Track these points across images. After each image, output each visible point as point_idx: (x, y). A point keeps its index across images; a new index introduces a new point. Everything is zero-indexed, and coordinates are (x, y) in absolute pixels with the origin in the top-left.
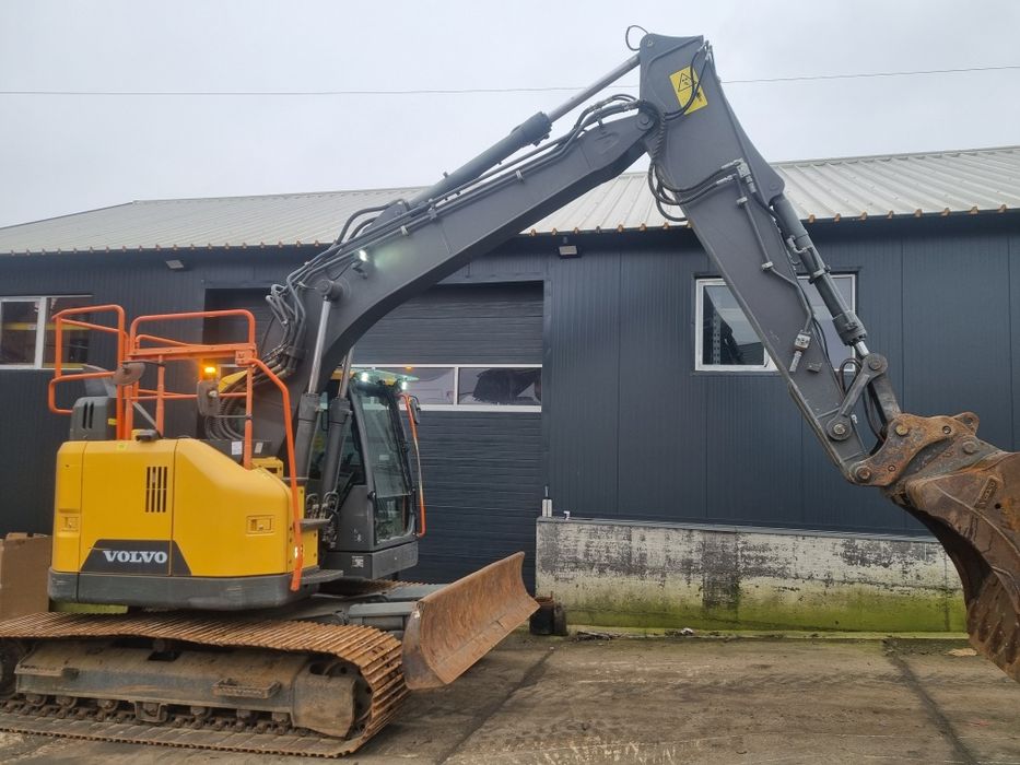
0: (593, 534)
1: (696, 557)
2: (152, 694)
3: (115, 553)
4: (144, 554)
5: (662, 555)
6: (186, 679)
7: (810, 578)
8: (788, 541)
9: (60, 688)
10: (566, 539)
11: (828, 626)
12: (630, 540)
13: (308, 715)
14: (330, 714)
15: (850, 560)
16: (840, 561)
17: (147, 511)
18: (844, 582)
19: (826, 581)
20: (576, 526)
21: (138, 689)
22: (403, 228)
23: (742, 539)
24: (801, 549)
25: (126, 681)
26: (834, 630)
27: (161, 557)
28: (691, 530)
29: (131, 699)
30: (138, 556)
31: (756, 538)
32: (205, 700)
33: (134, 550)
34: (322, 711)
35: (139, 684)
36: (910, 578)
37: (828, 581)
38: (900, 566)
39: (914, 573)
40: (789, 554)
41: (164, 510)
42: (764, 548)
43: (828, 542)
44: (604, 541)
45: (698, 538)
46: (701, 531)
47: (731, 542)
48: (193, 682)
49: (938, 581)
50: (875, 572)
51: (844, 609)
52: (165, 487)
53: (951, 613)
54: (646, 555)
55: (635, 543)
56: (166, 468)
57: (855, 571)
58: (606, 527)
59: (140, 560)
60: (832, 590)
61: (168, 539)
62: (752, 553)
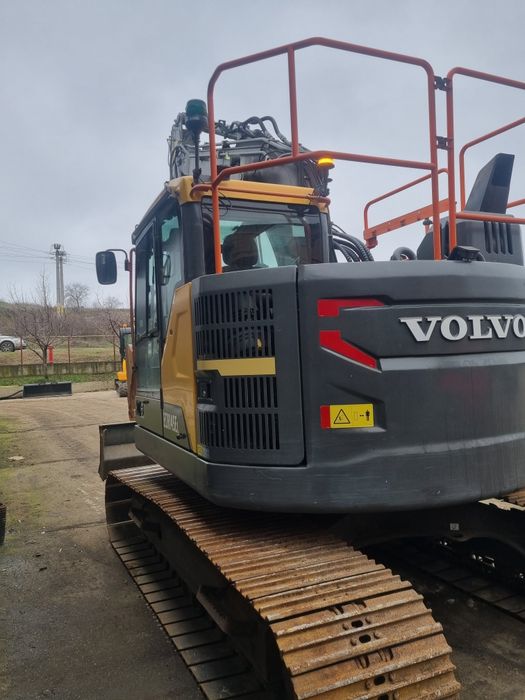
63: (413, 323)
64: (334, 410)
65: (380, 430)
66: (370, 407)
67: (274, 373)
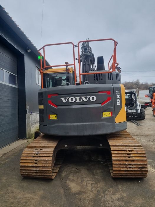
63: (63, 99)
64: (50, 115)
65: (57, 120)
66: (56, 115)
67: (43, 108)
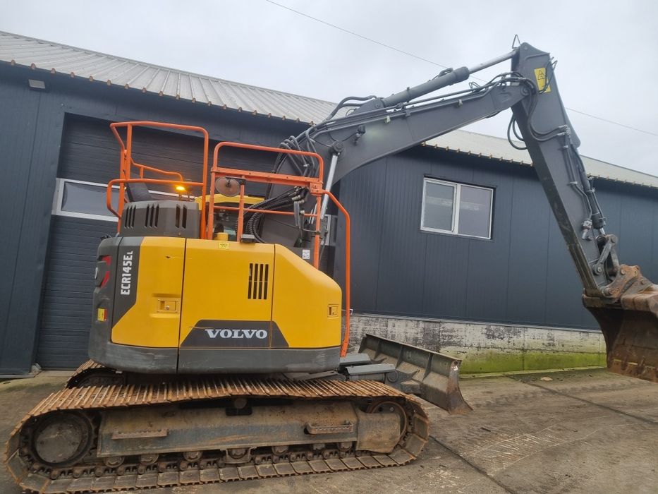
0: (367, 323)
1: (420, 336)
2: (242, 441)
3: (218, 331)
4: (246, 332)
5: (403, 335)
6: (273, 426)
7: (471, 346)
8: (463, 326)
9: (147, 448)
10: (351, 326)
11: (477, 371)
12: (387, 326)
13: (370, 441)
14: (385, 439)
15: (488, 336)
16: (484, 337)
17: (249, 297)
18: (485, 348)
19: (477, 348)
20: (358, 318)
21: (229, 439)
22: (388, 117)
23: (443, 326)
24: (468, 331)
25: (217, 434)
26: (479, 373)
27: (262, 334)
28: (418, 321)
29: (223, 448)
30: (240, 334)
31: (449, 325)
32: (290, 440)
33: (237, 329)
34: (379, 436)
35: (229, 435)
36: (511, 345)
37: (479, 348)
38: (507, 339)
39: (512, 342)
40: (463, 334)
41: (265, 298)
42: (452, 331)
43: (479, 327)
44: (373, 327)
45: (422, 325)
46: (424, 321)
47: (437, 328)
48: (278, 428)
49: (521, 346)
50: (498, 342)
51: (485, 362)
52: (266, 279)
53: (525, 361)
54: (395, 335)
55: (390, 328)
56: (267, 266)
57: (490, 342)
58: (374, 319)
59: (242, 337)
60: (480, 352)
61: (269, 320)
62: (446, 334)
